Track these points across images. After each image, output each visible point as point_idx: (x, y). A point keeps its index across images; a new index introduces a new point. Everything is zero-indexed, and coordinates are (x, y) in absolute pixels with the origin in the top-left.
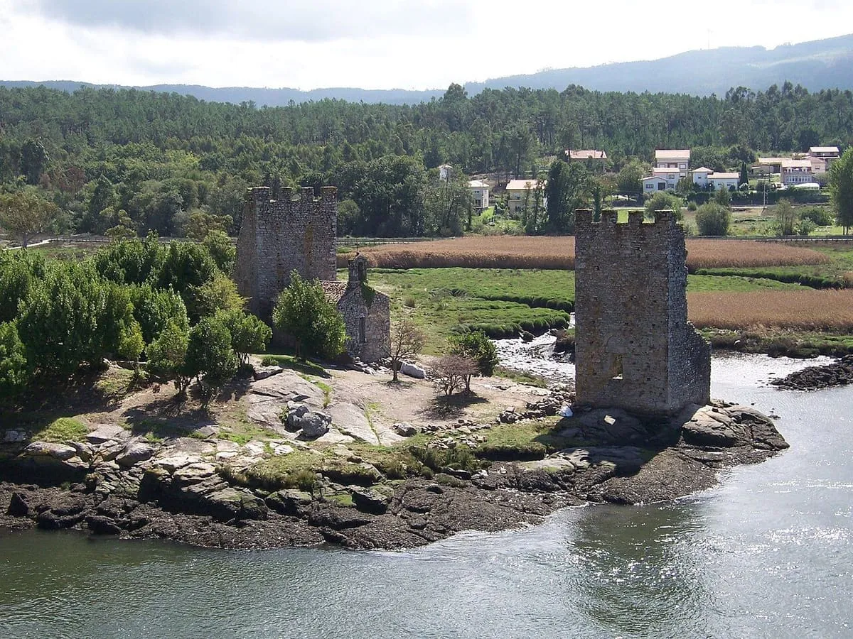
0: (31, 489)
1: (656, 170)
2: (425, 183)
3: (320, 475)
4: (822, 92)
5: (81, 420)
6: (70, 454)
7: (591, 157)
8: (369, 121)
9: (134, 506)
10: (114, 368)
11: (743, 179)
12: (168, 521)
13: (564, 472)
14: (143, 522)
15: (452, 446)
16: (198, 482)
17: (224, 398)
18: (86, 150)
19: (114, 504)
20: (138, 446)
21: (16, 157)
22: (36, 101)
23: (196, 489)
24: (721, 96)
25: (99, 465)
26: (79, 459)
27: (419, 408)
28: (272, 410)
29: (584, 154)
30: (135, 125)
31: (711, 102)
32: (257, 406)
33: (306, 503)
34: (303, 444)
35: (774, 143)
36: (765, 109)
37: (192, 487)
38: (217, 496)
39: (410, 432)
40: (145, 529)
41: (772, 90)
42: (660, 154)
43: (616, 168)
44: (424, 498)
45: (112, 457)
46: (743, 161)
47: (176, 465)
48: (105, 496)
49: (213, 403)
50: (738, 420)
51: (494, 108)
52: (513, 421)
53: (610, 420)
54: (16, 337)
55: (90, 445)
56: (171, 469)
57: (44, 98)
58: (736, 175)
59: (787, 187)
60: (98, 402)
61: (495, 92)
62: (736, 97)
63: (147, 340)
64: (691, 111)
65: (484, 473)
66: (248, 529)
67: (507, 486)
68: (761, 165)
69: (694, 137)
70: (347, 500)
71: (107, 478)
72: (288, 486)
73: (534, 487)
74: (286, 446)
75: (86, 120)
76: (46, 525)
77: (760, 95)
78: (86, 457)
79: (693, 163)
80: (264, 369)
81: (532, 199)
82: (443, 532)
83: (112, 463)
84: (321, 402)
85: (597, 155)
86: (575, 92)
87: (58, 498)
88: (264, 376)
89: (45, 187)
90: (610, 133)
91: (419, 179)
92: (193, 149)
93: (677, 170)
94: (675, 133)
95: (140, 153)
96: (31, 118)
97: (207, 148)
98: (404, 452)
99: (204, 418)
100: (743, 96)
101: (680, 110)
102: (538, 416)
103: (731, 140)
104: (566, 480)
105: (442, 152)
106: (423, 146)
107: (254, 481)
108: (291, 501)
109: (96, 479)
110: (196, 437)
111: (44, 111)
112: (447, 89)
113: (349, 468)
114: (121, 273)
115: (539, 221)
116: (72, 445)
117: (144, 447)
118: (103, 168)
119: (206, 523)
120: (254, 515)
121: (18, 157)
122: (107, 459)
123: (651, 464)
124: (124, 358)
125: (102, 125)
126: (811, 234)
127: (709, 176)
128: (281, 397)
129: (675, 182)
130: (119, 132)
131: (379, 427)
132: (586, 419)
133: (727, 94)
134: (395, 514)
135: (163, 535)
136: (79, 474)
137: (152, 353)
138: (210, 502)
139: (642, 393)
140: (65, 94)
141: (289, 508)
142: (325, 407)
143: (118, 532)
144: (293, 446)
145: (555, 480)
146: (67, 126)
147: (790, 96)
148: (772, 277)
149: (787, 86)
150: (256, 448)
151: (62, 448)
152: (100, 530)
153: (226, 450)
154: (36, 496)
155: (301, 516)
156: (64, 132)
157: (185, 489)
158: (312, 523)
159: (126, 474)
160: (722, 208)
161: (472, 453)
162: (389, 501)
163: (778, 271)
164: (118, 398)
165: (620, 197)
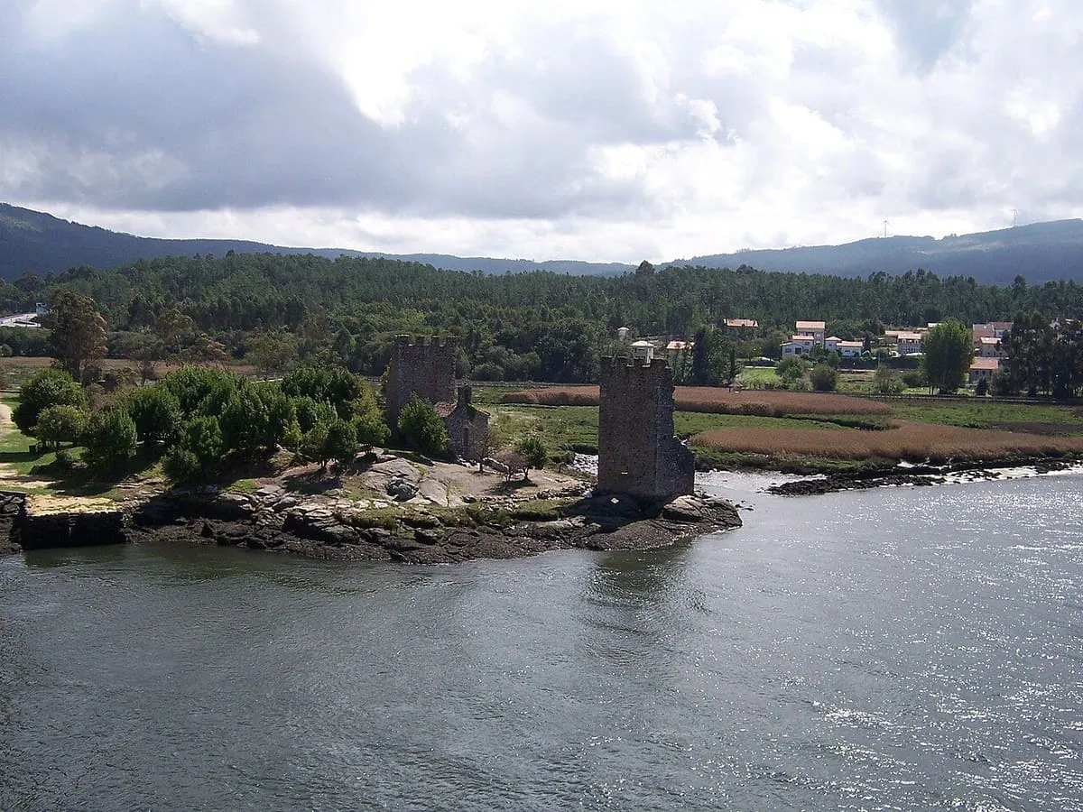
0: (218, 522)
1: (794, 337)
2: (595, 341)
3: (399, 521)
4: (950, 278)
5: (255, 482)
6: (244, 502)
7: (743, 325)
8: (570, 289)
9: (278, 534)
10: (283, 450)
11: (867, 346)
12: (297, 543)
13: (565, 529)
14: (281, 543)
15: (495, 510)
16: (319, 520)
17: (351, 473)
18: (339, 305)
19: (267, 533)
20: (288, 499)
21: (281, 310)
22: (304, 266)
23: (317, 524)
24: (865, 278)
25: (261, 509)
26: (250, 505)
27: (487, 488)
28: (381, 482)
29: (738, 323)
30: (380, 288)
31: (855, 284)
32: (373, 478)
33: (386, 536)
34: (396, 503)
35: (904, 318)
36: (899, 290)
37: (315, 523)
38: (330, 529)
39: (472, 500)
40: (281, 547)
41: (908, 275)
42: (799, 325)
43: (765, 335)
44: (464, 538)
45: (270, 505)
46: (871, 333)
47: (308, 510)
48: (262, 527)
49: (343, 476)
50: (711, 506)
51: (673, 283)
52: (547, 497)
53: (615, 501)
54: (217, 427)
55: (258, 497)
56: (304, 512)
57: (310, 264)
58: (861, 344)
59: (900, 355)
60: (268, 471)
61: (677, 270)
62: (877, 279)
63: (304, 431)
64: (838, 291)
65: (513, 528)
66: (343, 548)
67: (525, 535)
68: (887, 336)
69: (837, 312)
70: (412, 535)
71: (265, 517)
72: (377, 526)
73: (542, 537)
74: (384, 504)
75: (342, 282)
76: (222, 542)
77: (897, 278)
78: (254, 504)
79: (827, 333)
80: (383, 457)
81: (681, 357)
82: (468, 557)
83: (270, 509)
84: (415, 479)
85: (749, 323)
86: (745, 271)
87: (233, 527)
88: (383, 461)
89: (300, 335)
90: (767, 305)
91: (590, 337)
92: (424, 308)
93: (812, 338)
94: (822, 308)
95: (381, 310)
96: (298, 279)
97: (434, 308)
98: (462, 512)
99: (336, 484)
100: (882, 279)
101: (829, 289)
102: (566, 495)
103: (865, 315)
104: (565, 534)
105: (624, 316)
106: (609, 311)
107: (356, 522)
108: (375, 535)
109: (257, 517)
110: (326, 495)
111: (309, 274)
112: (639, 265)
113: (419, 517)
114: (298, 389)
115: (685, 375)
116: (245, 496)
117: (292, 499)
118: (348, 321)
119: (320, 545)
120: (349, 541)
121: (283, 310)
122: (267, 506)
123: (627, 527)
124: (289, 444)
125: (354, 287)
126: (903, 392)
127: (838, 344)
128: (389, 474)
129: (809, 347)
130: (367, 292)
131: (452, 497)
132: (600, 500)
133: (870, 277)
134: (441, 546)
135: (291, 551)
136: (248, 514)
137: (305, 440)
138: (325, 533)
139: (639, 484)
140: (328, 261)
141: (374, 539)
142: (418, 482)
143: (265, 548)
144: (388, 504)
145: (558, 533)
146: (326, 286)
147: (923, 280)
148: (837, 422)
149: (920, 272)
150: (364, 504)
151: (240, 498)
152: (253, 546)
153: (343, 504)
154: (219, 526)
155: (381, 544)
156: (323, 291)
157: (310, 524)
158: (386, 547)
159: (277, 515)
160: (832, 370)
161: (509, 515)
162: (439, 538)
163: (845, 418)
164: (282, 470)
165: (764, 358)
